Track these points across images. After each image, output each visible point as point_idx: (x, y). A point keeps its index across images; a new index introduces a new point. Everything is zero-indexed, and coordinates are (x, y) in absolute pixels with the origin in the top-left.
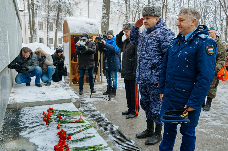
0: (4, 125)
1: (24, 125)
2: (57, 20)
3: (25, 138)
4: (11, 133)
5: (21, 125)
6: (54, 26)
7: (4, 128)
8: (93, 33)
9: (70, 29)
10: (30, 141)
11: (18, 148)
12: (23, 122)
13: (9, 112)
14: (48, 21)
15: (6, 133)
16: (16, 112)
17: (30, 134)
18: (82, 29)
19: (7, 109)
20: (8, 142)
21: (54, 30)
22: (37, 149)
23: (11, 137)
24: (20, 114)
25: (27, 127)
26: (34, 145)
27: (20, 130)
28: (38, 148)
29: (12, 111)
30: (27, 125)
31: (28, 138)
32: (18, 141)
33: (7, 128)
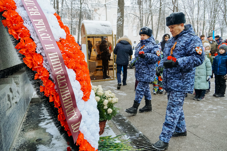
0: (27, 117)
1: (44, 117)
2: (79, 25)
3: (43, 128)
4: (32, 124)
5: (41, 117)
6: (77, 31)
7: (27, 119)
8: (107, 34)
9: (87, 31)
10: (47, 131)
11: (35, 138)
12: (43, 114)
13: (32, 105)
14: (71, 27)
15: (27, 124)
16: (38, 105)
17: (48, 125)
18: (97, 30)
19: (31, 102)
20: (28, 132)
21: (77, 34)
22: (52, 139)
23: (31, 128)
24: (41, 107)
25: (46, 118)
26: (50, 135)
27: (40, 121)
28: (53, 137)
29: (35, 104)
30: (46, 117)
31: (45, 128)
32: (36, 131)
33: (29, 119)
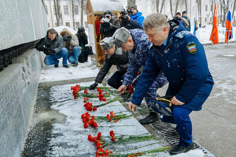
0: (37, 100)
1: (54, 100)
2: (82, 2)
3: (55, 110)
4: (43, 106)
5: (52, 100)
6: (80, 9)
7: (37, 103)
9: (93, 7)
10: (60, 112)
11: (50, 118)
12: (53, 98)
13: (41, 90)
14: (73, 4)
15: (39, 107)
16: (46, 90)
17: (60, 107)
19: (38, 87)
20: (41, 113)
21: (80, 13)
22: (66, 118)
23: (43, 110)
24: (50, 91)
25: (57, 102)
26: (63, 115)
27: (51, 104)
28: (67, 117)
29: (43, 89)
30: (56, 100)
31: (58, 110)
32: (49, 112)
33: (39, 102)
